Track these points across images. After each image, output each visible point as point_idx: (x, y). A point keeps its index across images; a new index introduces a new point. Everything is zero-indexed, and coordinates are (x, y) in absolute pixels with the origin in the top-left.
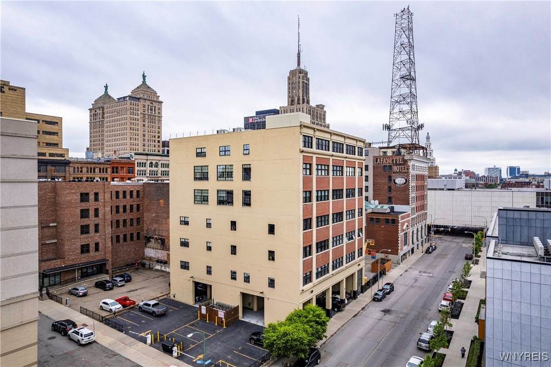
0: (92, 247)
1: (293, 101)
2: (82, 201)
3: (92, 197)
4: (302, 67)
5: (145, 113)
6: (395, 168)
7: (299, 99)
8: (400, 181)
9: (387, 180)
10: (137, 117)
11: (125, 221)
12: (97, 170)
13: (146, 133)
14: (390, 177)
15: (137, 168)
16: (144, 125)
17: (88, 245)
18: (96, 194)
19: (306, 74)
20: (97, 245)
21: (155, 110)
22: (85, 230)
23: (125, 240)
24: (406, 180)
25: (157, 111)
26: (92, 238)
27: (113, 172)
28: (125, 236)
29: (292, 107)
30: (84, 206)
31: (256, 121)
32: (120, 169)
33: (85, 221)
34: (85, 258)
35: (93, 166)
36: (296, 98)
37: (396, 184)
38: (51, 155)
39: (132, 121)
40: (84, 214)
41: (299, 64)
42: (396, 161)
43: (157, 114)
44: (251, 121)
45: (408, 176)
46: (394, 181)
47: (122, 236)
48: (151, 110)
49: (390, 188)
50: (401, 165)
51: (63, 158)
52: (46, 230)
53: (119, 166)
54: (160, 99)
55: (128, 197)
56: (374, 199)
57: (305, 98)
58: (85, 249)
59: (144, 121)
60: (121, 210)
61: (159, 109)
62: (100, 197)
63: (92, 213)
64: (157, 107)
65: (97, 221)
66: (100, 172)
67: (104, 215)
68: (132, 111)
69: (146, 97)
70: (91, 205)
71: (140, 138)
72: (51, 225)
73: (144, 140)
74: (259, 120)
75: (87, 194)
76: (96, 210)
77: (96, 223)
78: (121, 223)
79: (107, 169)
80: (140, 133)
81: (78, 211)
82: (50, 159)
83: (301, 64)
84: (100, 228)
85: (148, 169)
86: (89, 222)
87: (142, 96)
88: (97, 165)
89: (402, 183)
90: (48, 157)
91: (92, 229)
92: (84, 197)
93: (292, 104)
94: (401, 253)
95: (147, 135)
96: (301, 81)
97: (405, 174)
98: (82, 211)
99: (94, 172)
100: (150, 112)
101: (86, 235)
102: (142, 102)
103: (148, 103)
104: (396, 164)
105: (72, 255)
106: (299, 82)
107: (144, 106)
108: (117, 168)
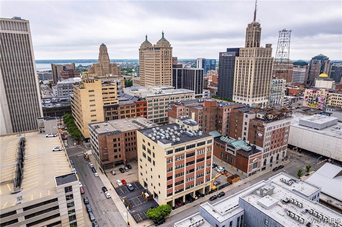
0: (118, 156)
1: (248, 44)
2: (114, 141)
3: (117, 140)
4: (257, 21)
5: (163, 55)
6: (259, 128)
7: (252, 44)
8: (260, 135)
9: (254, 133)
10: (159, 58)
11: (132, 143)
12: (130, 107)
13: (164, 66)
14: (256, 131)
15: (148, 103)
16: (162, 62)
17: (117, 156)
18: (119, 139)
19: (259, 25)
20: (120, 155)
21: (168, 53)
22: (115, 151)
23: (132, 150)
24: (263, 135)
25: (169, 53)
26: (118, 153)
27: (137, 107)
28: (132, 148)
29: (247, 48)
30: (115, 143)
31: (225, 55)
32: (140, 105)
33: (116, 148)
34: (116, 160)
35: (128, 106)
36: (250, 43)
37: (258, 136)
38: (112, 103)
39: (156, 61)
40: (115, 145)
41: (255, 19)
42: (259, 125)
43: (169, 55)
44: (223, 55)
45: (264, 134)
46: (258, 134)
47: (131, 149)
48: (166, 53)
49: (255, 136)
50: (261, 127)
51: (116, 104)
52: (104, 150)
53: (140, 104)
54: (171, 46)
55: (133, 134)
56: (248, 140)
57: (256, 43)
58: (116, 157)
59: (162, 60)
60: (130, 139)
61: (170, 52)
62: (120, 139)
63: (118, 145)
64: (169, 51)
65: (119, 147)
66: (131, 107)
67: (122, 145)
68: (156, 55)
69: (163, 46)
70: (117, 142)
71: (161, 69)
72: (105, 149)
73: (162, 70)
74: (227, 55)
75: (116, 139)
76: (119, 144)
77: (119, 148)
78: (131, 144)
79: (134, 106)
80: (161, 66)
81: (113, 145)
82: (112, 105)
83: (256, 19)
84: (121, 149)
85: (153, 103)
86: (117, 148)
87: (161, 46)
88: (130, 105)
89: (261, 136)
90: (111, 104)
91: (118, 150)
92: (115, 140)
93: (248, 47)
94: (248, 173)
95: (164, 67)
96: (254, 31)
97: (263, 132)
98: (114, 145)
99: (129, 108)
100: (165, 54)
101: (116, 153)
102: (161, 50)
103: (164, 50)
104: (259, 126)
105: (112, 159)
106: (253, 32)
107: (162, 52)
108: (139, 105)
